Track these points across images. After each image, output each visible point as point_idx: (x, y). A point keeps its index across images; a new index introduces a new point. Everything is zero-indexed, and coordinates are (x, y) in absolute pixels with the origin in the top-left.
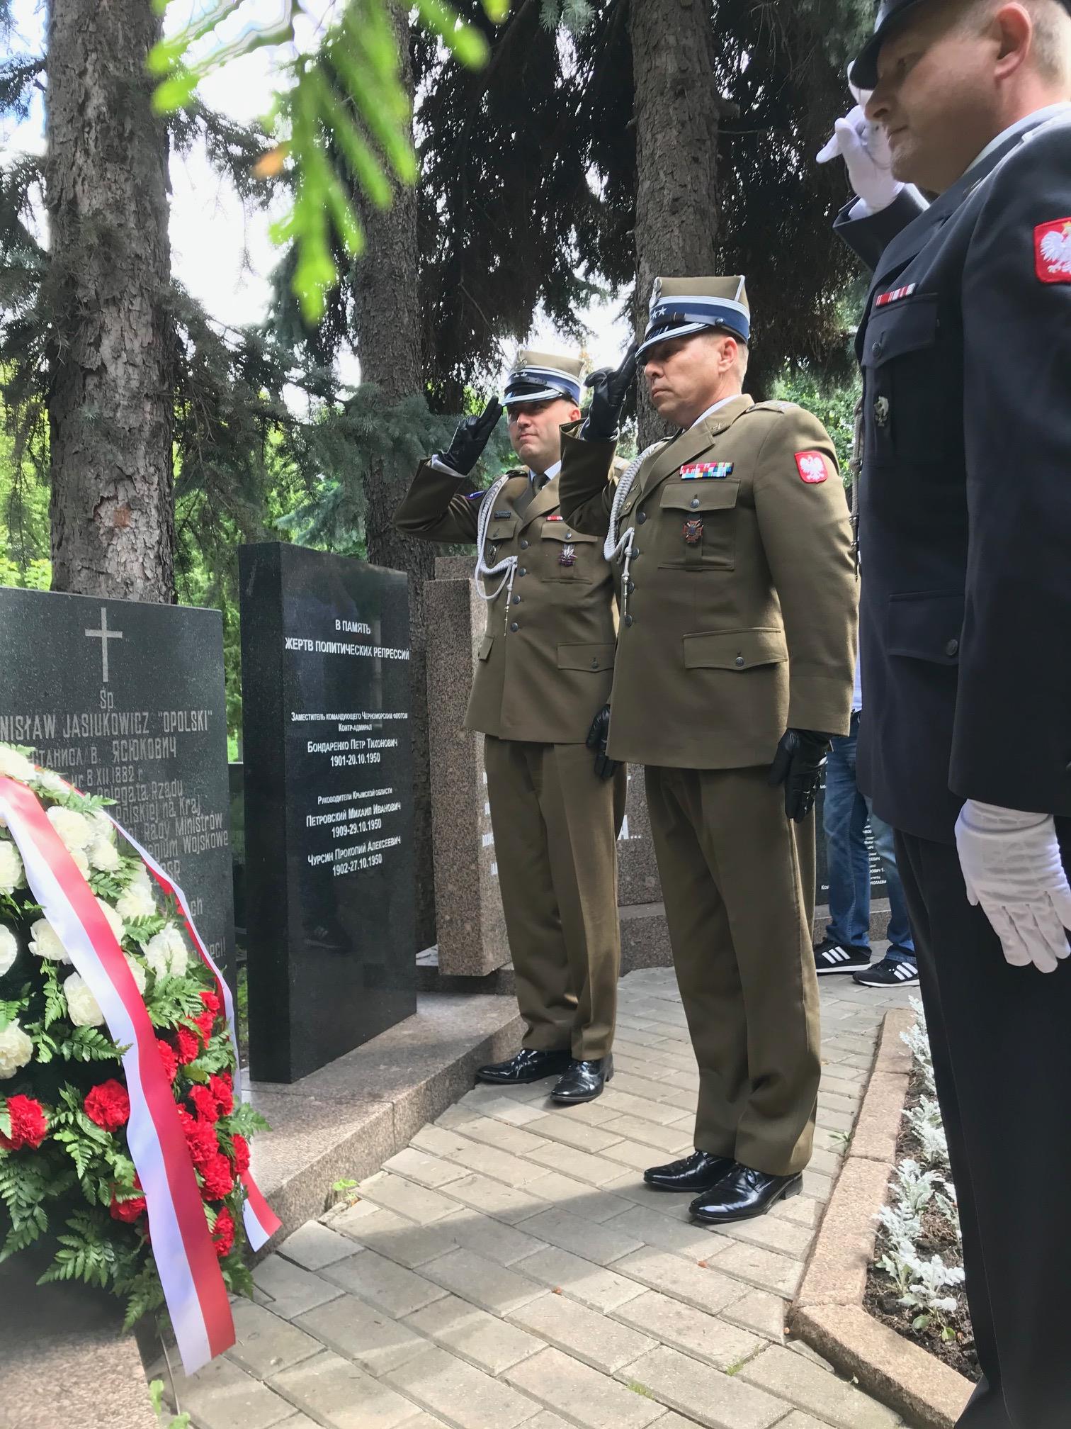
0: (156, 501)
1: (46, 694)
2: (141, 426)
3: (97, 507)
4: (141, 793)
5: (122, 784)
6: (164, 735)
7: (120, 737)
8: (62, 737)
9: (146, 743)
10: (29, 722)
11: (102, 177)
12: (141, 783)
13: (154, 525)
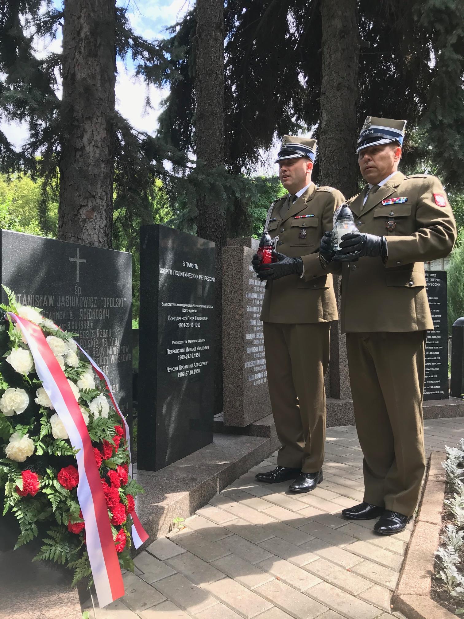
0: (105, 208)
1: (50, 286)
2: (100, 174)
3: (79, 209)
4: (92, 334)
5: (84, 330)
6: (103, 308)
7: (83, 308)
8: (57, 306)
9: (95, 311)
10: (42, 298)
11: (87, 64)
12: (92, 330)
13: (104, 218)
